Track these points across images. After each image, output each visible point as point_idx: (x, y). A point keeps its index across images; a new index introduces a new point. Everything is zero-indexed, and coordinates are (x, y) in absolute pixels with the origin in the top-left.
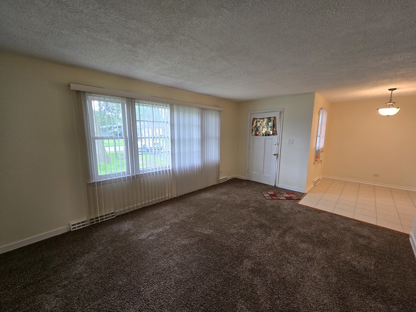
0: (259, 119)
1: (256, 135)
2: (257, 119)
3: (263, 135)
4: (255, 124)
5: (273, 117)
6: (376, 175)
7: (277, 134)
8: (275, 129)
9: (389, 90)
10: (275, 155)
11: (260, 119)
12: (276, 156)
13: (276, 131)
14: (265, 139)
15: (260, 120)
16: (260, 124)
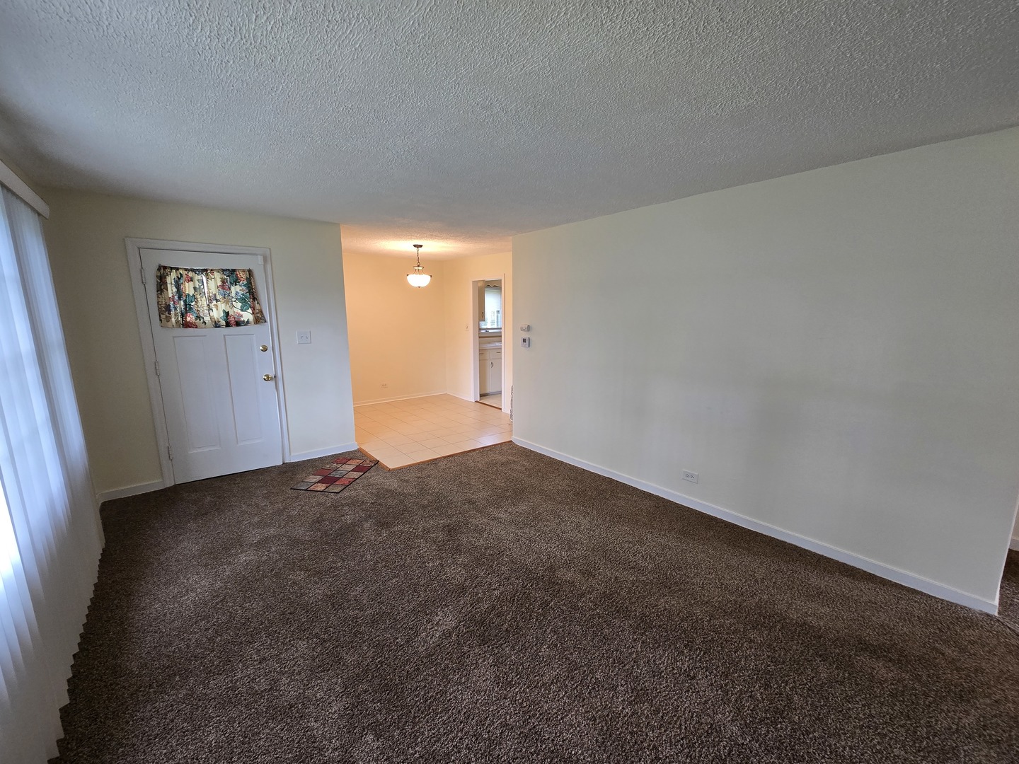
0: (186, 270)
1: (186, 325)
2: (177, 269)
3: (217, 325)
4: (171, 290)
5: (244, 271)
6: (384, 386)
7: (265, 322)
8: (257, 307)
9: (415, 246)
10: (267, 379)
11: (193, 270)
12: (272, 383)
13: (261, 312)
14: (224, 336)
15: (191, 274)
16: (195, 288)
